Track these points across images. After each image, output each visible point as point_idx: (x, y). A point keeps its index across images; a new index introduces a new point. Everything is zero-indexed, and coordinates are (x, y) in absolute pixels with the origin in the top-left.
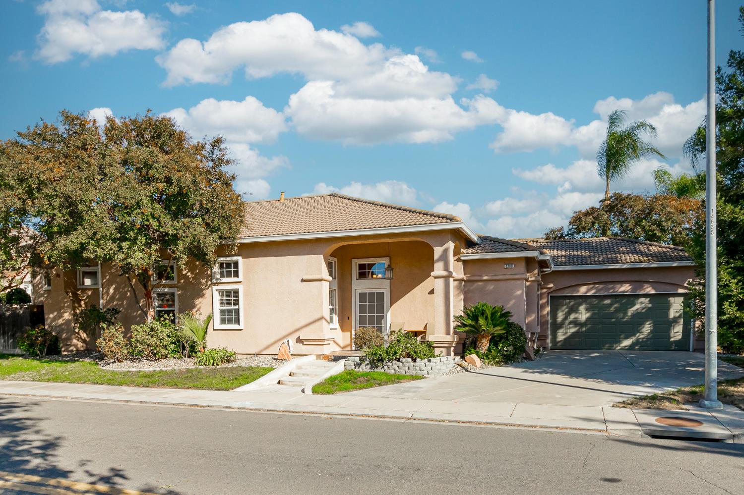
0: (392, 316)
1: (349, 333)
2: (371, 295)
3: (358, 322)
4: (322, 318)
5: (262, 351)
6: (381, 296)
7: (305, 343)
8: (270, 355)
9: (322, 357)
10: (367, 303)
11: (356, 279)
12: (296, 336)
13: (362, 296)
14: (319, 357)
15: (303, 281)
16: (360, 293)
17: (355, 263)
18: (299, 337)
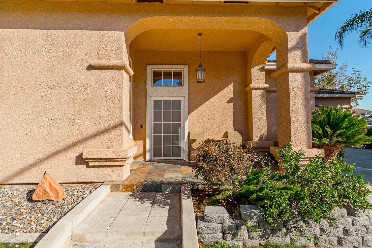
0: (190, 125)
1: (142, 142)
2: (167, 103)
3: (153, 130)
4: (121, 124)
5: (10, 178)
6: (177, 104)
7: (91, 164)
8: (25, 184)
9: (121, 187)
10: (163, 111)
11: (151, 86)
12: (75, 152)
13: (157, 104)
14: (115, 187)
15: (91, 68)
16: (154, 101)
17: (150, 69)
18: (81, 154)
